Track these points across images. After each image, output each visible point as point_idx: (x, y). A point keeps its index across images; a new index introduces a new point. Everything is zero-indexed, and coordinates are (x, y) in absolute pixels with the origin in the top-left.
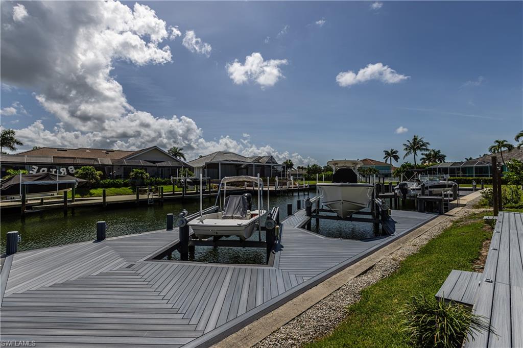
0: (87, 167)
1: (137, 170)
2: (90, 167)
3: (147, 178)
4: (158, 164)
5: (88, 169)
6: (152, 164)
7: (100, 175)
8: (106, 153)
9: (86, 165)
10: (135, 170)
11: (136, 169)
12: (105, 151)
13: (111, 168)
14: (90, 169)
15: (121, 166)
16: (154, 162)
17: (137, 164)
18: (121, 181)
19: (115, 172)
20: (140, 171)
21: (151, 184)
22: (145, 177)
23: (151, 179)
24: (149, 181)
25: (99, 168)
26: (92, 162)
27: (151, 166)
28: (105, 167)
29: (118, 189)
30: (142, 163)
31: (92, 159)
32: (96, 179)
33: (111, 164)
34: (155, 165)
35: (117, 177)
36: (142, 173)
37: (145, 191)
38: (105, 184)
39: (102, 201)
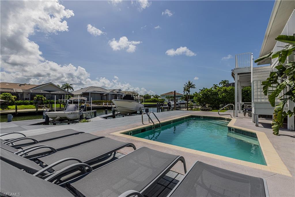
0: (6, 93)
1: (39, 95)
2: (8, 94)
3: (45, 100)
4: (52, 93)
5: (7, 95)
6: (48, 93)
7: (15, 98)
8: (19, 86)
9: (6, 92)
10: (37, 95)
11: (38, 95)
12: (19, 85)
13: (22, 94)
14: (8, 95)
15: (29, 93)
16: (50, 91)
17: (39, 92)
18: (28, 101)
19: (25, 97)
20: (40, 96)
21: (47, 103)
22: (43, 99)
23: (47, 101)
24: (46, 102)
25: (13, 94)
26: (10, 91)
27: (49, 94)
28: (19, 94)
29: (26, 106)
30: (42, 92)
31: (10, 89)
32: (12, 101)
33: (22, 92)
34: (50, 93)
35: (26, 99)
36: (42, 97)
37: (43, 106)
38: (18, 103)
39: (15, 111)
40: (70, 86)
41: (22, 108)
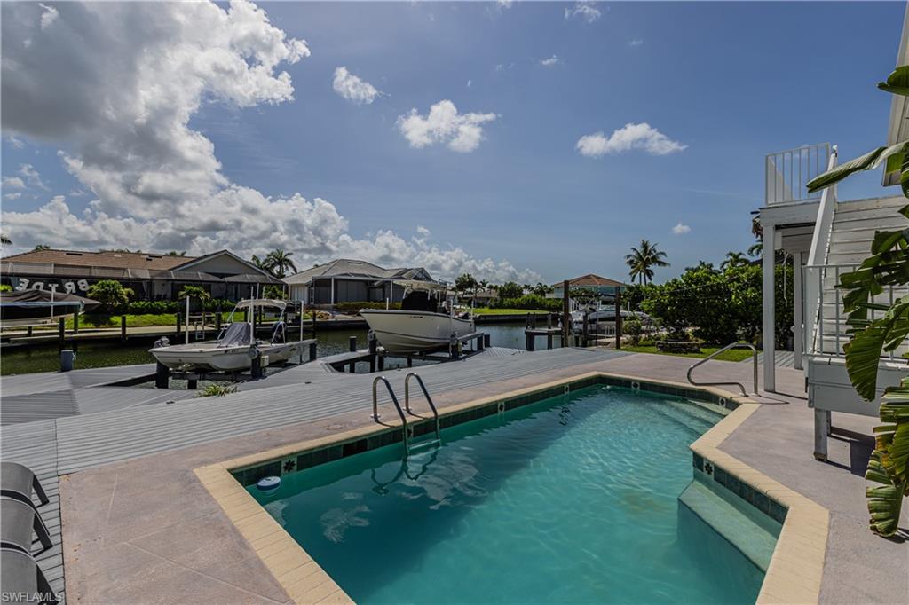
0: (108, 282)
1: (191, 287)
2: (113, 282)
3: (206, 300)
4: (227, 279)
5: (108, 285)
6: (218, 279)
7: (129, 295)
8: (148, 259)
9: (107, 279)
10: (186, 287)
11: (188, 285)
12: (146, 257)
13: (150, 282)
14: (113, 286)
15: (168, 280)
16: (222, 276)
17: (194, 279)
18: (163, 304)
19: (157, 290)
20: (195, 289)
21: (213, 309)
22: (203, 298)
23: (214, 303)
24: (209, 305)
25: (126, 283)
26: (118, 274)
27: (219, 282)
28: (143, 282)
29: (157, 316)
30: (201, 276)
31: (119, 269)
32: (122, 300)
33: (149, 277)
34: (222, 280)
35: (159, 298)
36: (198, 293)
37: (200, 319)
38: (137, 308)
39: (120, 333)
40: (288, 258)
41: (145, 323)
